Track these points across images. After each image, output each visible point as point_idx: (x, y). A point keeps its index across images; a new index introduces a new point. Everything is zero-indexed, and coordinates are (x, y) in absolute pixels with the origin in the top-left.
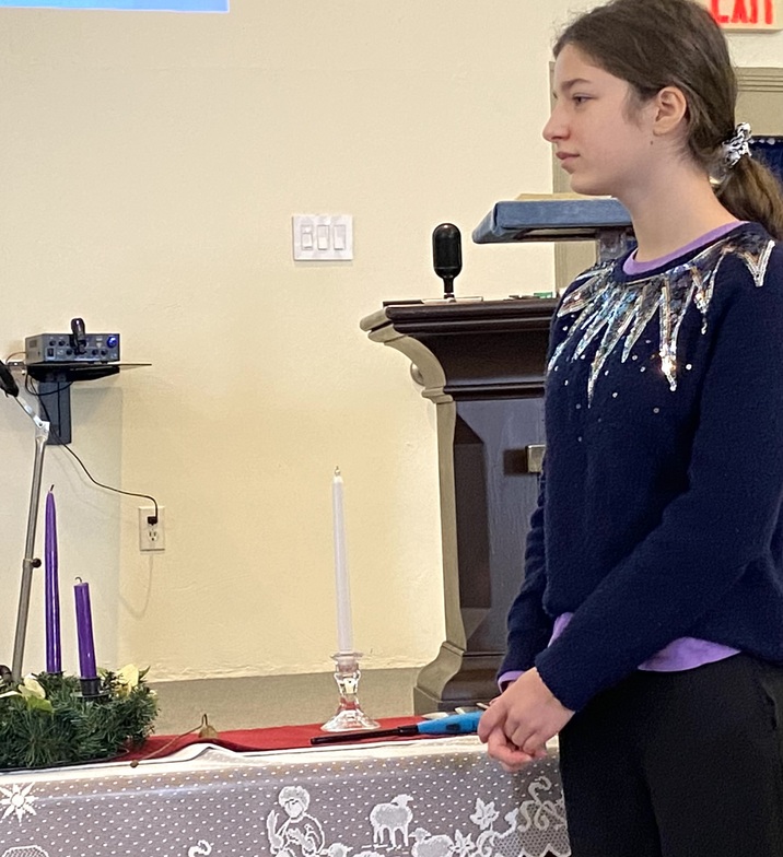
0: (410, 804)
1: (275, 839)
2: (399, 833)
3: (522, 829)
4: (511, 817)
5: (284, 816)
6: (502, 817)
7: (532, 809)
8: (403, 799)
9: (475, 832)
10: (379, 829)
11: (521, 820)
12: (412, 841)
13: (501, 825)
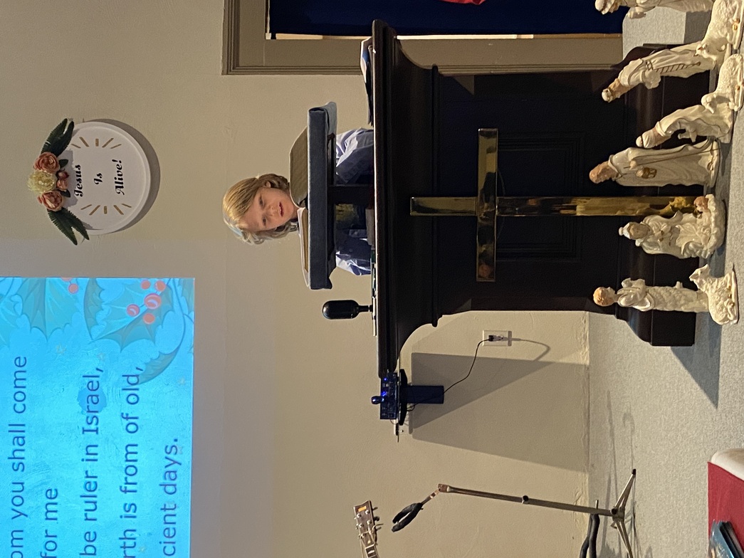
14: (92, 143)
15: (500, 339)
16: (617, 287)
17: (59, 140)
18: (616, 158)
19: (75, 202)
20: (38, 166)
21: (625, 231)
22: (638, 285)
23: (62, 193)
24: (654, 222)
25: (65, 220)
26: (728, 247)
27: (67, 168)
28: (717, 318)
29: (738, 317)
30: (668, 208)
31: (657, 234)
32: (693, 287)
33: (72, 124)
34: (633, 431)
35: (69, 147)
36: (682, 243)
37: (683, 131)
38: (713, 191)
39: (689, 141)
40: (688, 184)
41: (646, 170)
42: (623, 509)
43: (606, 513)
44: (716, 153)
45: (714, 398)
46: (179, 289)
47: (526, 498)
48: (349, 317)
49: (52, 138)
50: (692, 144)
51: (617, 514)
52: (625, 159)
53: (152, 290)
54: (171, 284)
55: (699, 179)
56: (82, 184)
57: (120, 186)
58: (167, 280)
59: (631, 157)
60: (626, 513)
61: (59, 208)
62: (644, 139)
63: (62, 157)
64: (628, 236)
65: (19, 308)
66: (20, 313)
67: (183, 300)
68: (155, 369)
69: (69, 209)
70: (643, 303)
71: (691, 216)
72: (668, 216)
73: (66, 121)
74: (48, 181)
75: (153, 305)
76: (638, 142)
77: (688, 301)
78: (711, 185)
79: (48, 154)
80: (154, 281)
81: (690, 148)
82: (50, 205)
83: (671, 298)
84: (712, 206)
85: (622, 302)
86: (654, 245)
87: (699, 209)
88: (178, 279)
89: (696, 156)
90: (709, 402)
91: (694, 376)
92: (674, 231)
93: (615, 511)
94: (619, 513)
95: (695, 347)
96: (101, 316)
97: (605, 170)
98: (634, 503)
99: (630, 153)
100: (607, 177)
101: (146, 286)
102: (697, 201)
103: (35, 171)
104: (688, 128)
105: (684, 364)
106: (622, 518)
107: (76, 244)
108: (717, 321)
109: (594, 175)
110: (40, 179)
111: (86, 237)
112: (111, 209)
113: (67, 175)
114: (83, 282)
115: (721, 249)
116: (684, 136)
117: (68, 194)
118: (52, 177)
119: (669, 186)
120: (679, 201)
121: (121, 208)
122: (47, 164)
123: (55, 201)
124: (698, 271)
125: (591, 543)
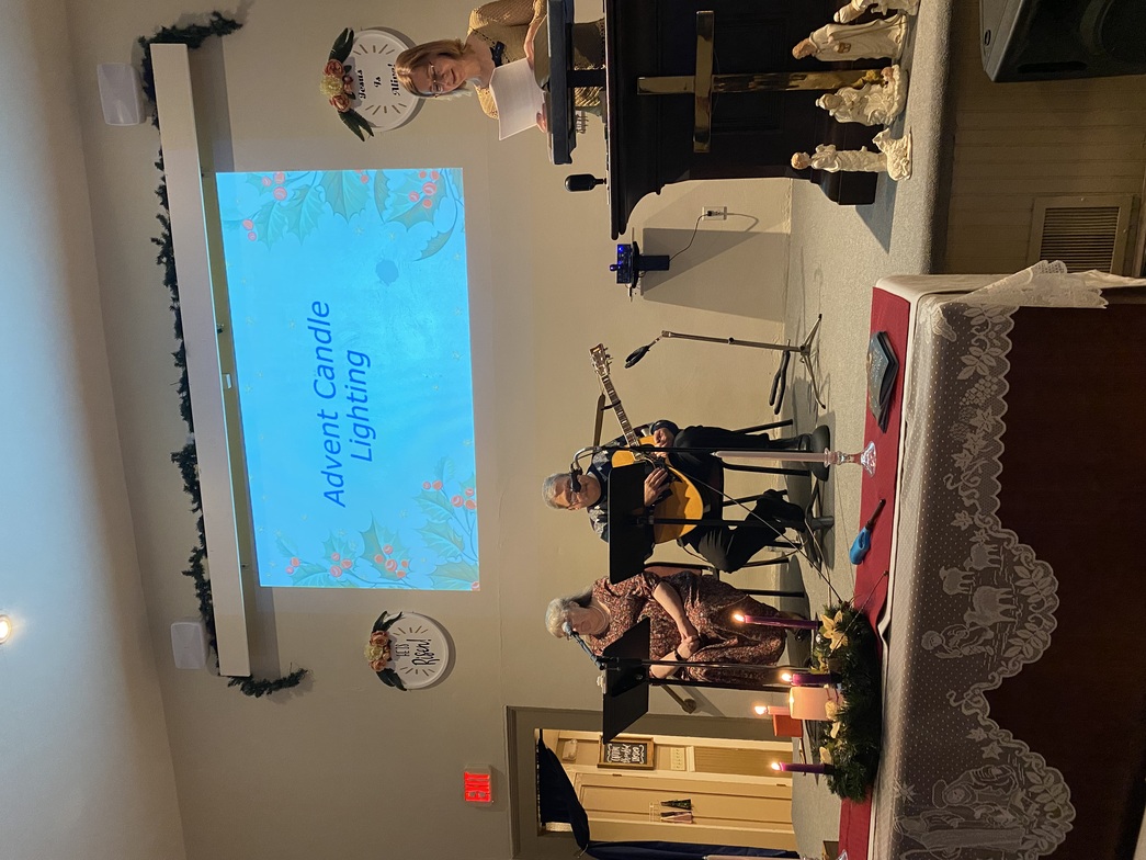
0: (946, 569)
1: (953, 655)
2: (964, 578)
3: (977, 496)
4: (967, 503)
5: (940, 648)
6: (966, 508)
7: (965, 488)
8: (943, 572)
9: (974, 527)
10: (959, 589)
11: (971, 497)
12: (971, 569)
13: (972, 510)
14: (370, 50)
15: (717, 214)
16: (812, 152)
17: (343, 48)
18: (816, 34)
19: (360, 104)
20: (327, 72)
21: (820, 103)
22: (830, 149)
23: (348, 95)
24: (848, 94)
25: (354, 120)
26: (908, 112)
27: (351, 74)
28: (893, 175)
29: (911, 173)
30: (860, 82)
31: (848, 104)
32: (875, 149)
33: (352, 33)
34: (821, 283)
35: (352, 54)
36: (868, 112)
37: (876, 5)
38: (899, 62)
39: (879, 16)
40: (878, 58)
41: (841, 45)
42: (810, 346)
43: (795, 350)
44: (903, 26)
45: (887, 247)
46: (450, 177)
47: (731, 340)
48: (587, 189)
49: (335, 47)
50: (884, 18)
51: (805, 350)
52: (823, 36)
53: (428, 179)
54: (443, 173)
55: (888, 52)
56: (365, 87)
58: (440, 169)
59: (829, 33)
60: (812, 349)
61: (347, 109)
62: (841, 15)
63: (346, 63)
64: (823, 106)
65: (323, 196)
66: (324, 200)
67: (453, 187)
68: (434, 247)
69: (356, 110)
70: (832, 165)
71: (878, 86)
72: (859, 88)
73: (346, 30)
74: (336, 85)
75: (428, 192)
76: (836, 18)
77: (870, 162)
78: (898, 57)
79: (334, 60)
80: (429, 171)
81: (882, 22)
82: (340, 106)
83: (856, 161)
84: (896, 75)
85: (815, 165)
86: (846, 114)
87: (885, 78)
88: (448, 170)
89: (886, 31)
90: (883, 250)
91: (872, 229)
92: (863, 101)
93: (803, 348)
94: (807, 350)
95: (875, 205)
96: (388, 202)
97: (806, 46)
98: (818, 341)
99: (828, 29)
100: (807, 53)
101: (423, 175)
102: (884, 72)
104: (880, 3)
105: (865, 221)
106: (809, 354)
107: (363, 140)
108: (893, 178)
109: (796, 52)
110: (329, 83)
111: (371, 134)
112: (389, 108)
113: (351, 80)
114: (372, 172)
115: (901, 115)
116: (877, 11)
117: (353, 96)
118: (339, 81)
119: (861, 60)
120: (871, 74)
121: (398, 107)
122: (334, 70)
123: (344, 104)
124: (880, 134)
125: (782, 374)
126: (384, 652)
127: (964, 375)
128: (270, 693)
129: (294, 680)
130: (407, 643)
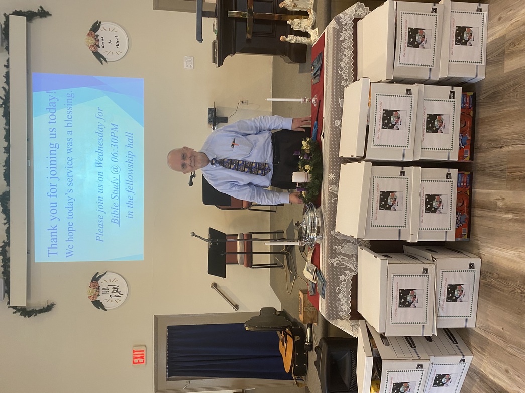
4: (345, 78)
7: (344, 73)
11: (346, 76)
13: (346, 80)
14: (107, 29)
15: (245, 103)
17: (96, 27)
19: (102, 49)
20: (88, 35)
21: (289, 22)
22: (292, 36)
23: (97, 45)
25: (99, 56)
27: (99, 38)
33: (100, 22)
35: (99, 30)
49: (93, 26)
56: (104, 43)
57: (117, 45)
61: (96, 51)
63: (96, 34)
69: (99, 52)
70: (293, 40)
71: (306, 19)
73: (98, 20)
74: (92, 41)
77: (305, 40)
79: (92, 31)
82: (93, 49)
83: (301, 39)
84: (312, 11)
85: (288, 40)
95: (306, 63)
97: (283, 3)
100: (284, 6)
103: (86, 37)
107: (102, 64)
109: (280, 5)
110: (89, 39)
111: (106, 62)
112: (114, 53)
113: (99, 40)
117: (99, 46)
118: (94, 39)
121: (118, 53)
122: (92, 35)
126: (97, 291)
127: (341, 39)
128: (36, 315)
129: (49, 308)
130: (108, 287)
